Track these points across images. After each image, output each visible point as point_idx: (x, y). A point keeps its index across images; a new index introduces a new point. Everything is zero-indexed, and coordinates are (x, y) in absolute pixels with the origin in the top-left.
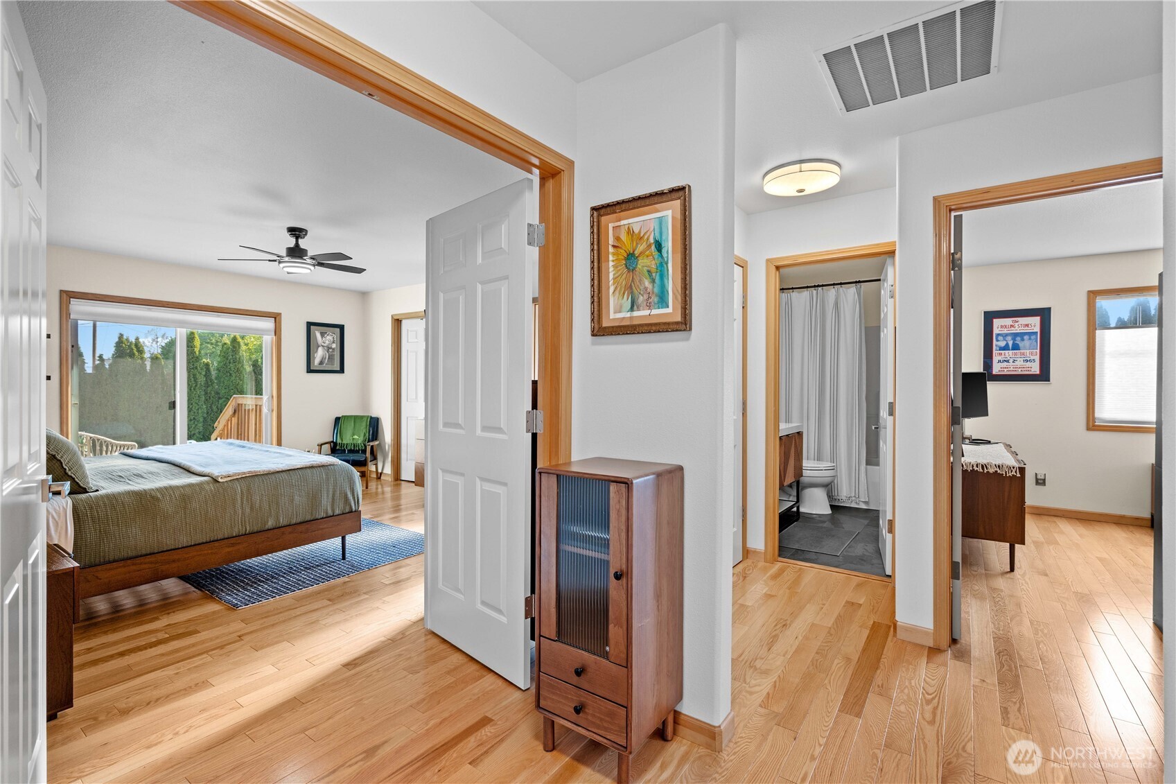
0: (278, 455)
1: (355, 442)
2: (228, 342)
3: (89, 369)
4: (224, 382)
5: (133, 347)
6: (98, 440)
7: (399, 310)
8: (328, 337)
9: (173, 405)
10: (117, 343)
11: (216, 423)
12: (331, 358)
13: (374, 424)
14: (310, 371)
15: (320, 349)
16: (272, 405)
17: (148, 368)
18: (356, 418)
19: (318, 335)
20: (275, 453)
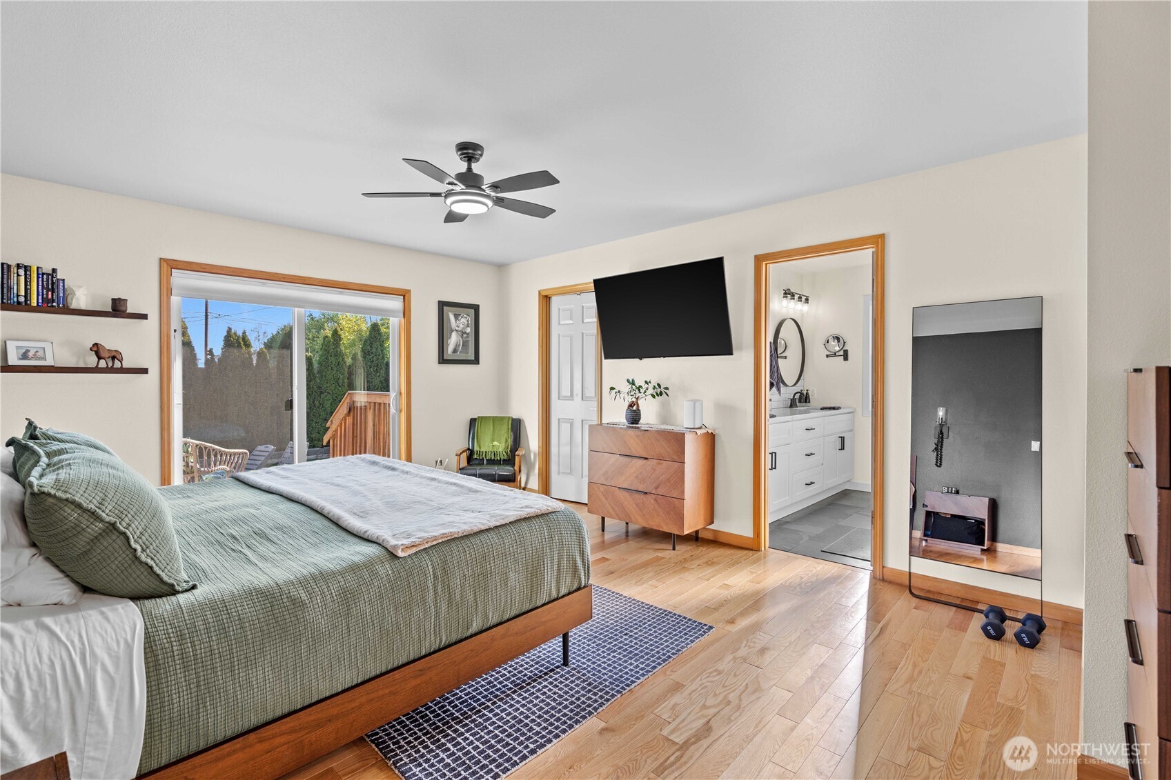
0: (454, 488)
1: (495, 450)
2: (330, 335)
3: (201, 364)
4: (325, 377)
5: (241, 341)
6: (206, 448)
7: (548, 284)
8: (463, 320)
9: (290, 405)
10: (225, 337)
11: (329, 423)
12: (465, 344)
13: (516, 426)
14: (443, 360)
15: (454, 334)
16: (400, 404)
17: (255, 362)
18: (494, 419)
19: (452, 317)
20: (447, 483)
